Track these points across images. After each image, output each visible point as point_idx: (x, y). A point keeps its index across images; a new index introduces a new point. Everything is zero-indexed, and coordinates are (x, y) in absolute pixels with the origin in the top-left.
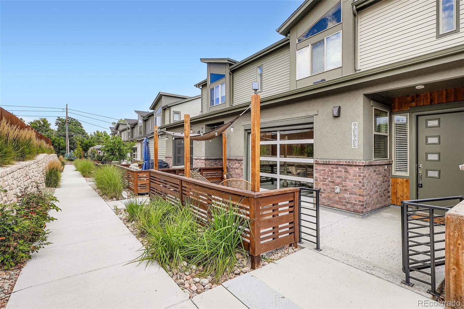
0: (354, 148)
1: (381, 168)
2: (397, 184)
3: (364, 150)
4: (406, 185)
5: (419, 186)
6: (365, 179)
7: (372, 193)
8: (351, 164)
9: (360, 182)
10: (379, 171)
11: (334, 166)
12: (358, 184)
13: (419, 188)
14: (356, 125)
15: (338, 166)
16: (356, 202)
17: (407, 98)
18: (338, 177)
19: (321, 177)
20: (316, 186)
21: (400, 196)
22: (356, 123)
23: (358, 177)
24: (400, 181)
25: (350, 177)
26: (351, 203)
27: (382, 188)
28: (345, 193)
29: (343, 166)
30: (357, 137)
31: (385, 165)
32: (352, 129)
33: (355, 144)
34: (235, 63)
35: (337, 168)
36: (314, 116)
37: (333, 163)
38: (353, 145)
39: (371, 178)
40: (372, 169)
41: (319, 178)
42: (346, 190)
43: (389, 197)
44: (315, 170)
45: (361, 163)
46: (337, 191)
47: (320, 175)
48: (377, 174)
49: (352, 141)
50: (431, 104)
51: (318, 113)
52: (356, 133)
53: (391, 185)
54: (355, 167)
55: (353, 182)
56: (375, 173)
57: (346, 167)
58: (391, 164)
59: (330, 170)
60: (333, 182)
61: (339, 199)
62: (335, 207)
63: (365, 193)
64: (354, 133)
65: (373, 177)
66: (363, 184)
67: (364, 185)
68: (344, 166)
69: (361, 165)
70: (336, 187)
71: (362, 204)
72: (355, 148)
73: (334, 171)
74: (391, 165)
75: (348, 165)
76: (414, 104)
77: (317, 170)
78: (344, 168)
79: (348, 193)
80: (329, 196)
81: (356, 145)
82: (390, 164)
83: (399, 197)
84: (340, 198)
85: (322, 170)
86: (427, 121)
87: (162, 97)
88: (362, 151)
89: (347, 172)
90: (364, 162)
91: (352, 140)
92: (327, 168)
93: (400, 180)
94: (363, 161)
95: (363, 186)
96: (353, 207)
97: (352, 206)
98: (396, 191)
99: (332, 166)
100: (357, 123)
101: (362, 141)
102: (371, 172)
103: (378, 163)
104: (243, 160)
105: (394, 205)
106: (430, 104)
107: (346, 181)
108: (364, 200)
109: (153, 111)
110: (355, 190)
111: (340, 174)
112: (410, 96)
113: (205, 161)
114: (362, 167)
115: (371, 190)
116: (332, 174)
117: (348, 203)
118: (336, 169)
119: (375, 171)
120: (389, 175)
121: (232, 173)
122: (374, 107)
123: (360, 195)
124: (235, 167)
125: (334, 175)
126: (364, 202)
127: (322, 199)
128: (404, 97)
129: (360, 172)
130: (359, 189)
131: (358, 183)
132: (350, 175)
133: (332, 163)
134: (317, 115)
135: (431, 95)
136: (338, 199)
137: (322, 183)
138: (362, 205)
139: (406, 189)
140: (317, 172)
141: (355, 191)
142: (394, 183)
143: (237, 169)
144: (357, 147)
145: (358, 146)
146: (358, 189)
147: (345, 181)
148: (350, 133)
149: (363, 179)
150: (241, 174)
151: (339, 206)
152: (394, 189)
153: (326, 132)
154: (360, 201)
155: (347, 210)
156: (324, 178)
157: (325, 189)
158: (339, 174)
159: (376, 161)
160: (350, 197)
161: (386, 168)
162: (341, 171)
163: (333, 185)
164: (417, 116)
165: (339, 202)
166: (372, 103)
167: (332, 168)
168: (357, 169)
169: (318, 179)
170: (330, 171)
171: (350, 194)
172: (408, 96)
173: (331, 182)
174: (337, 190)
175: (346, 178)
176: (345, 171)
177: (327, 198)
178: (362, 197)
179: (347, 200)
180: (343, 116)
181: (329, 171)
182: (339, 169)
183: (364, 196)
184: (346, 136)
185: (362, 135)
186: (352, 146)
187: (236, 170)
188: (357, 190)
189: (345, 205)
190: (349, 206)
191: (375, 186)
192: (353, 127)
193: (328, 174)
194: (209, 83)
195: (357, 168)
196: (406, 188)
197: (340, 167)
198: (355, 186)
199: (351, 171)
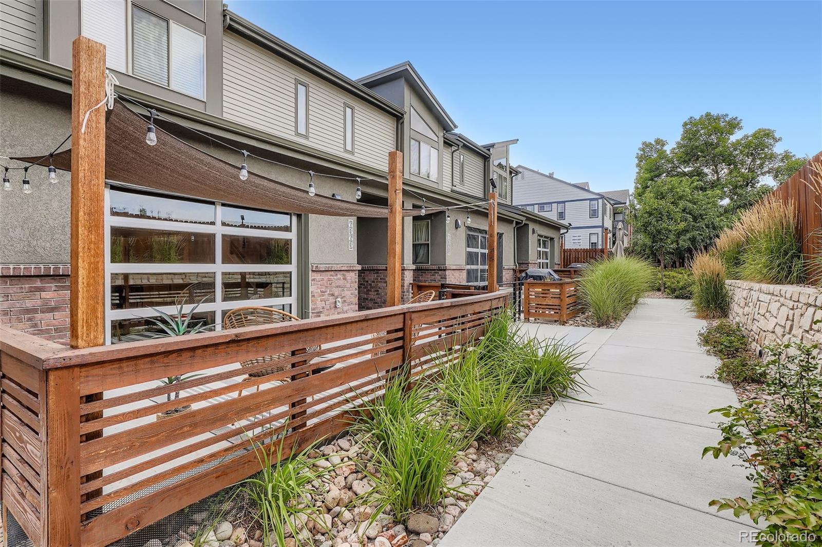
8: (351, 269)
9: (356, 289)
11: (333, 273)
12: (354, 292)
14: (351, 223)
15: (337, 273)
18: (337, 287)
19: (319, 291)
20: (312, 304)
22: (352, 221)
23: (354, 284)
25: (348, 285)
30: (353, 238)
32: (349, 228)
37: (333, 269)
38: (349, 247)
41: (316, 292)
42: (345, 301)
44: (312, 281)
47: (317, 288)
52: (352, 232)
54: (352, 272)
55: (350, 291)
57: (345, 273)
59: (329, 278)
60: (333, 295)
64: (350, 232)
68: (342, 273)
69: (356, 269)
72: (351, 250)
73: (333, 280)
77: (314, 281)
81: (352, 246)
85: (320, 280)
88: (356, 254)
89: (345, 279)
91: (349, 241)
92: (326, 277)
99: (331, 273)
100: (349, 220)
107: (344, 291)
110: (352, 299)
111: (339, 283)
114: (357, 272)
116: (331, 284)
118: (335, 276)
125: (334, 285)
129: (356, 278)
131: (354, 290)
132: (348, 282)
137: (320, 298)
140: (314, 285)
144: (353, 250)
145: (354, 248)
146: (354, 298)
148: (347, 231)
156: (322, 292)
157: (323, 307)
162: (339, 279)
163: (333, 298)
167: (331, 275)
169: (315, 294)
170: (329, 280)
171: (348, 305)
173: (330, 295)
175: (345, 287)
176: (343, 278)
182: (338, 276)
184: (344, 234)
192: (349, 225)
193: (327, 284)
195: (354, 273)
197: (338, 273)
198: (351, 294)
199: (349, 278)
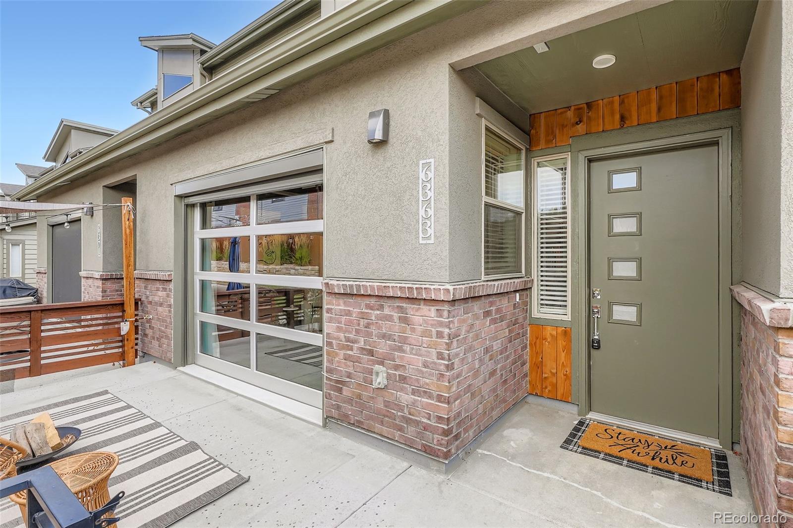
0: (424, 242)
1: (504, 303)
2: (544, 341)
3: (451, 250)
4: (564, 344)
5: (594, 345)
6: (455, 344)
7: (478, 382)
8: (415, 296)
9: (440, 356)
10: (498, 311)
11: (373, 301)
12: (435, 363)
13: (593, 352)
14: (429, 168)
15: (382, 302)
16: (429, 419)
17: (566, 112)
18: (384, 336)
19: (342, 336)
20: (328, 361)
21: (551, 372)
22: (428, 161)
23: (434, 339)
24: (551, 334)
25: (413, 337)
26: (417, 423)
27: (508, 357)
28: (402, 390)
29: (397, 300)
30: (433, 208)
31: (515, 291)
32: (421, 181)
33: (428, 229)
34: (211, 48)
35: (381, 307)
36: (324, 147)
37: (369, 292)
38: (421, 235)
39: (477, 337)
40: (477, 308)
41: (335, 339)
42: (403, 379)
43: (526, 375)
44: (327, 312)
45: (442, 291)
46: (379, 383)
47: (339, 329)
48: (493, 321)
49: (421, 220)
50: (622, 127)
51: (333, 136)
52: (431, 194)
53: (528, 342)
54: (427, 305)
55: (420, 355)
56: (488, 319)
57: (404, 305)
58: (531, 288)
59: (362, 313)
60: (371, 353)
61: (386, 406)
62: (374, 432)
63: (454, 389)
64: (425, 194)
65: (481, 332)
66: (449, 360)
67: (453, 363)
68: (398, 303)
69: (442, 298)
70: (377, 368)
71: (446, 427)
72: (429, 242)
73: (373, 318)
74: (528, 292)
75: (408, 298)
76: (581, 128)
77: (331, 314)
78: (398, 306)
79: (410, 390)
80: (359, 396)
81: (431, 231)
82: (526, 290)
83: (546, 376)
84: (387, 404)
85: (343, 313)
86: (611, 173)
87: (70, 132)
88: (446, 253)
89: (405, 320)
90: (451, 288)
91: (421, 217)
92: (356, 308)
93: (549, 331)
94: (448, 286)
95: (450, 367)
96: (420, 435)
97: (419, 433)
98: (540, 359)
99: (367, 301)
100: (432, 160)
101: (445, 220)
102: (476, 317)
103: (497, 287)
104: (171, 281)
105: (537, 395)
106: (619, 127)
107: (403, 351)
108: (452, 414)
109: (54, 164)
110: (427, 381)
111: (390, 328)
112: (573, 108)
113: (103, 284)
114: (446, 307)
115: (476, 374)
116: (367, 326)
117: (408, 421)
118: (378, 310)
119: (487, 314)
120: (525, 318)
121: (151, 317)
122: (484, 122)
123: (440, 398)
124: (156, 299)
125: (373, 330)
126: (452, 419)
127: (344, 402)
128: (559, 111)
129: (441, 324)
130: (438, 379)
131: (435, 357)
132: (413, 330)
133: (367, 291)
134: (332, 141)
135: (622, 103)
136: (381, 406)
137: (342, 353)
138: (446, 433)
139: (563, 355)
140: (330, 320)
141: (427, 384)
142: (537, 338)
143: (161, 305)
144: (432, 241)
145: (435, 236)
146: (435, 379)
147: (400, 349)
148: (415, 193)
149: (449, 346)
150: (168, 320)
151: (385, 430)
152: (537, 353)
153: (354, 195)
154: (440, 419)
155: (405, 444)
156: (348, 340)
157: (350, 373)
158: (385, 328)
159: (489, 283)
160: (414, 403)
161: (518, 300)
162: (389, 318)
163: (372, 360)
164: (590, 161)
165: (385, 416)
166: (479, 106)
167: (368, 306)
168: (430, 312)
169: (334, 342)
170: (363, 316)
171: (414, 392)
172: (569, 108)
173: (365, 352)
174: (378, 381)
175: (404, 340)
176: (400, 318)
177: (356, 402)
178: (446, 406)
179: (406, 411)
180: (395, 140)
181: (360, 316)
182: (387, 311)
183: (452, 400)
184: (405, 204)
185: (445, 199)
186: (421, 238)
187: (160, 309)
188: (429, 382)
189: (401, 429)
190: (411, 431)
191: (487, 357)
192: (422, 176)
193: (359, 325)
194: (160, 97)
195: (433, 309)
196: (563, 352)
197: (387, 304)
198: (425, 366)
199: (417, 319)
